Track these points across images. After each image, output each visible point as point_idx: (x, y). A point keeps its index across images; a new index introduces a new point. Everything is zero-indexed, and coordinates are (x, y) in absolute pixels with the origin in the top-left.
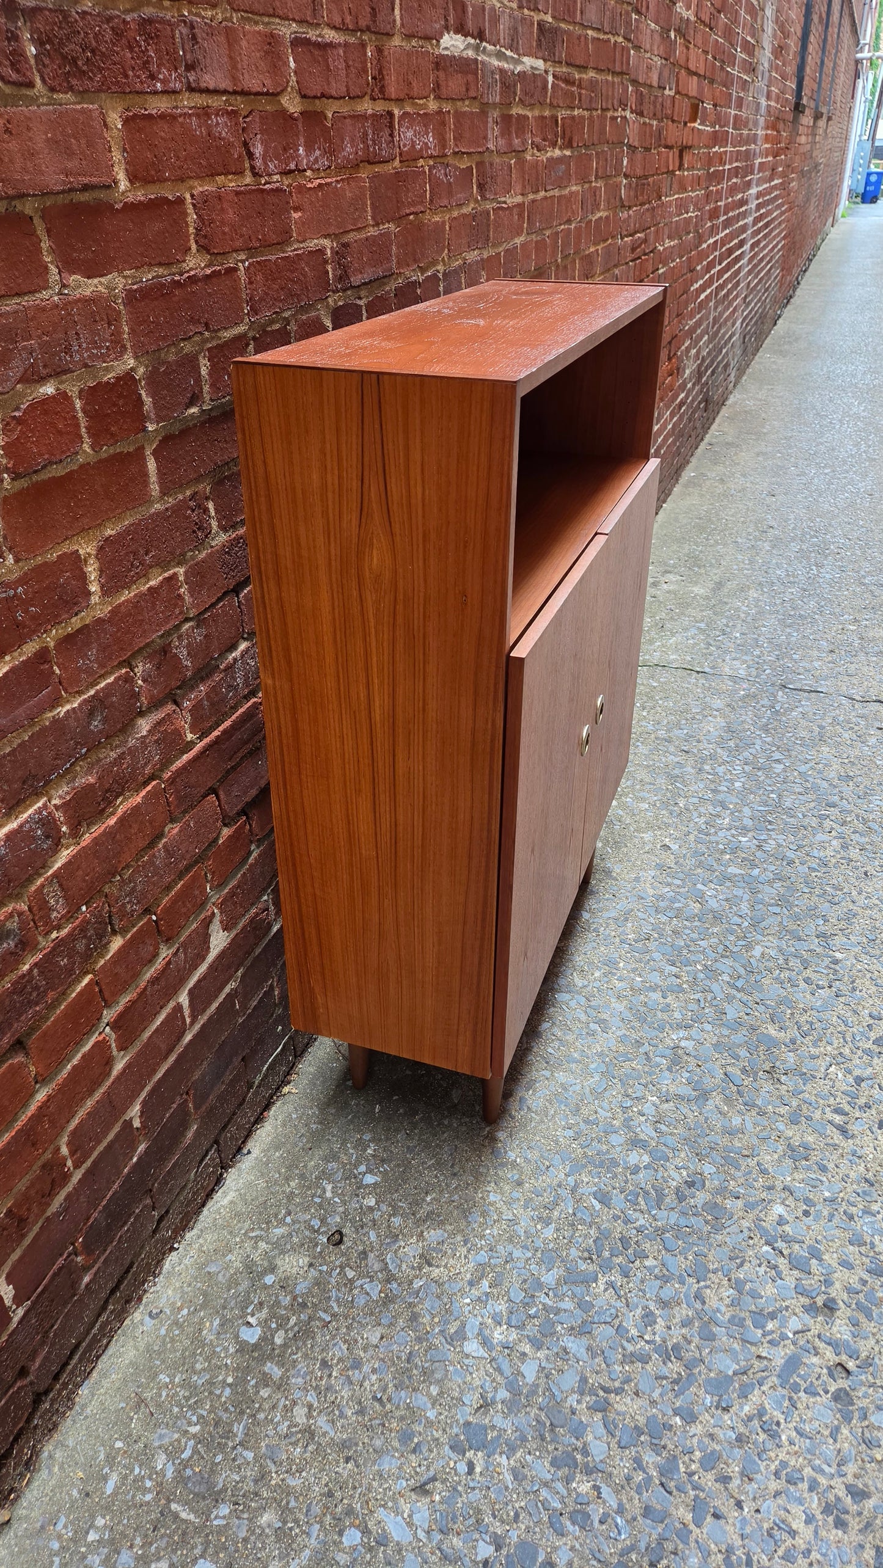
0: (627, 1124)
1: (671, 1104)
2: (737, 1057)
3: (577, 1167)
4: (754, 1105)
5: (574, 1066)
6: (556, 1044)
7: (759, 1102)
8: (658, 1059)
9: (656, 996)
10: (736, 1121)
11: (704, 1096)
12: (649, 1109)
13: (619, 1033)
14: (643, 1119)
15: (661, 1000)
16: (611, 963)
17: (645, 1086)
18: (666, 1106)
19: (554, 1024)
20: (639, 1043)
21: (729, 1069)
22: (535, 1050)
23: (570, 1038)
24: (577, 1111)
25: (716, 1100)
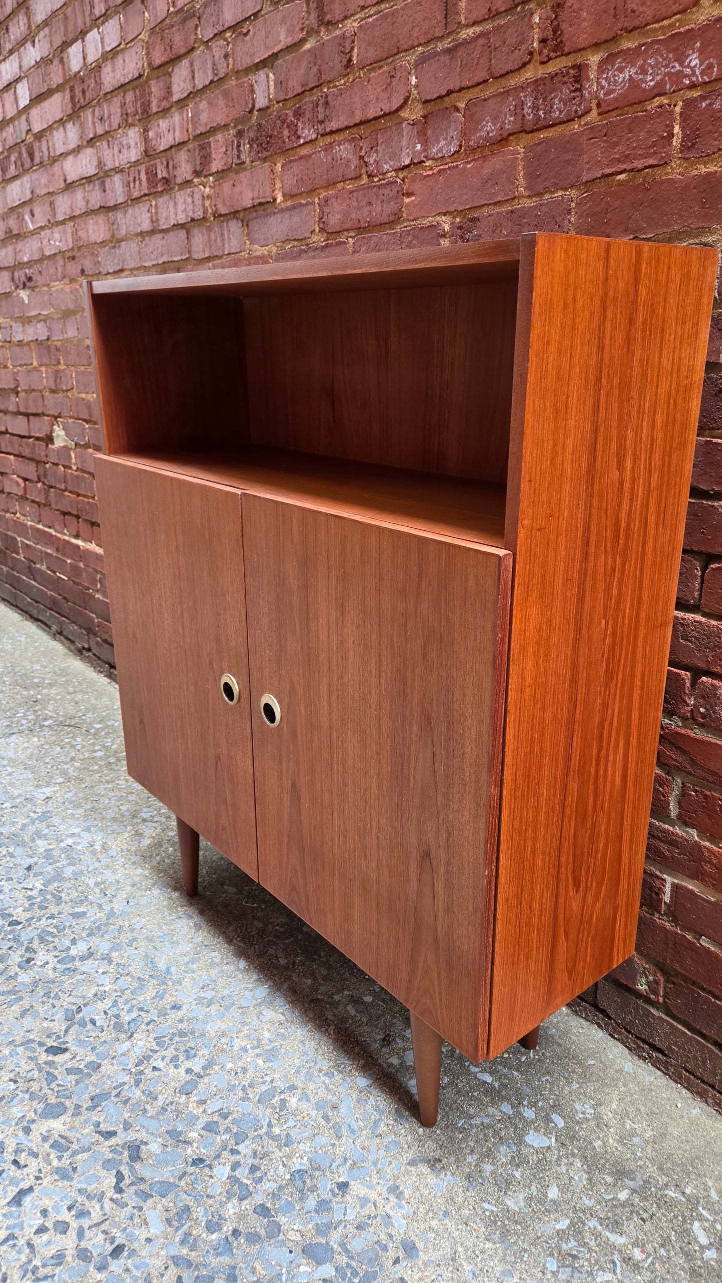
0: (107, 958)
1: (90, 995)
2: (69, 1071)
3: (111, 914)
4: (22, 1044)
5: (187, 959)
6: (217, 960)
7: (20, 1050)
8: (134, 1015)
9: (197, 1065)
10: (27, 1022)
11: (69, 1019)
12: (106, 980)
13: (185, 1008)
14: (100, 971)
15: (188, 1064)
16: (271, 1055)
17: (123, 992)
18: (93, 991)
19: (239, 970)
20: (163, 1013)
21: (67, 1056)
22: (226, 946)
23: (214, 972)
24: (149, 939)
25: (59, 1026)
